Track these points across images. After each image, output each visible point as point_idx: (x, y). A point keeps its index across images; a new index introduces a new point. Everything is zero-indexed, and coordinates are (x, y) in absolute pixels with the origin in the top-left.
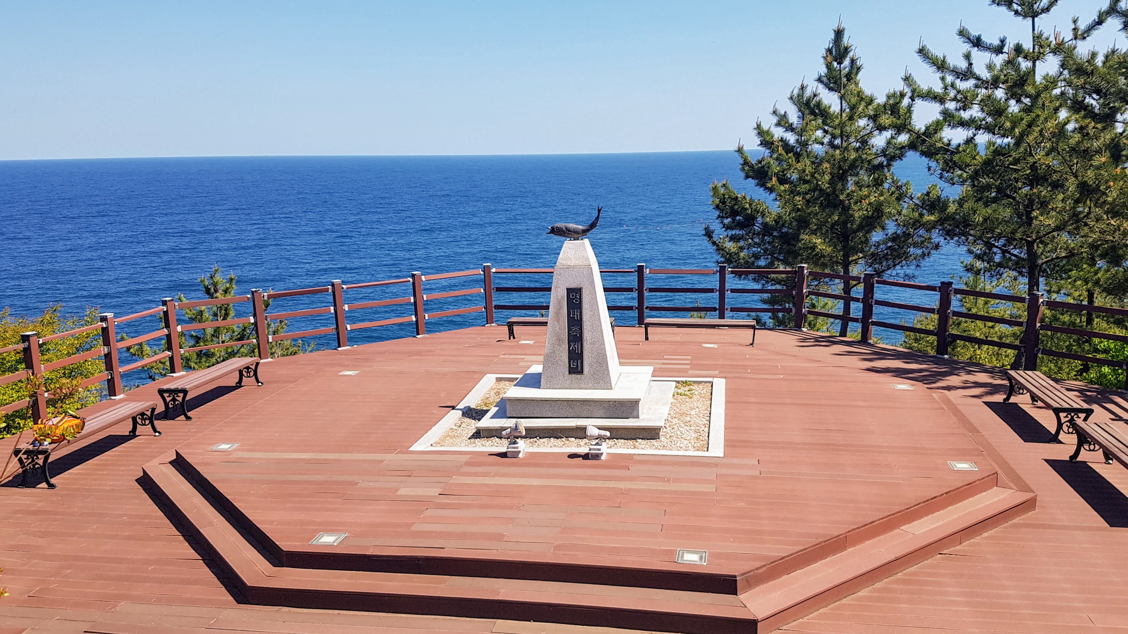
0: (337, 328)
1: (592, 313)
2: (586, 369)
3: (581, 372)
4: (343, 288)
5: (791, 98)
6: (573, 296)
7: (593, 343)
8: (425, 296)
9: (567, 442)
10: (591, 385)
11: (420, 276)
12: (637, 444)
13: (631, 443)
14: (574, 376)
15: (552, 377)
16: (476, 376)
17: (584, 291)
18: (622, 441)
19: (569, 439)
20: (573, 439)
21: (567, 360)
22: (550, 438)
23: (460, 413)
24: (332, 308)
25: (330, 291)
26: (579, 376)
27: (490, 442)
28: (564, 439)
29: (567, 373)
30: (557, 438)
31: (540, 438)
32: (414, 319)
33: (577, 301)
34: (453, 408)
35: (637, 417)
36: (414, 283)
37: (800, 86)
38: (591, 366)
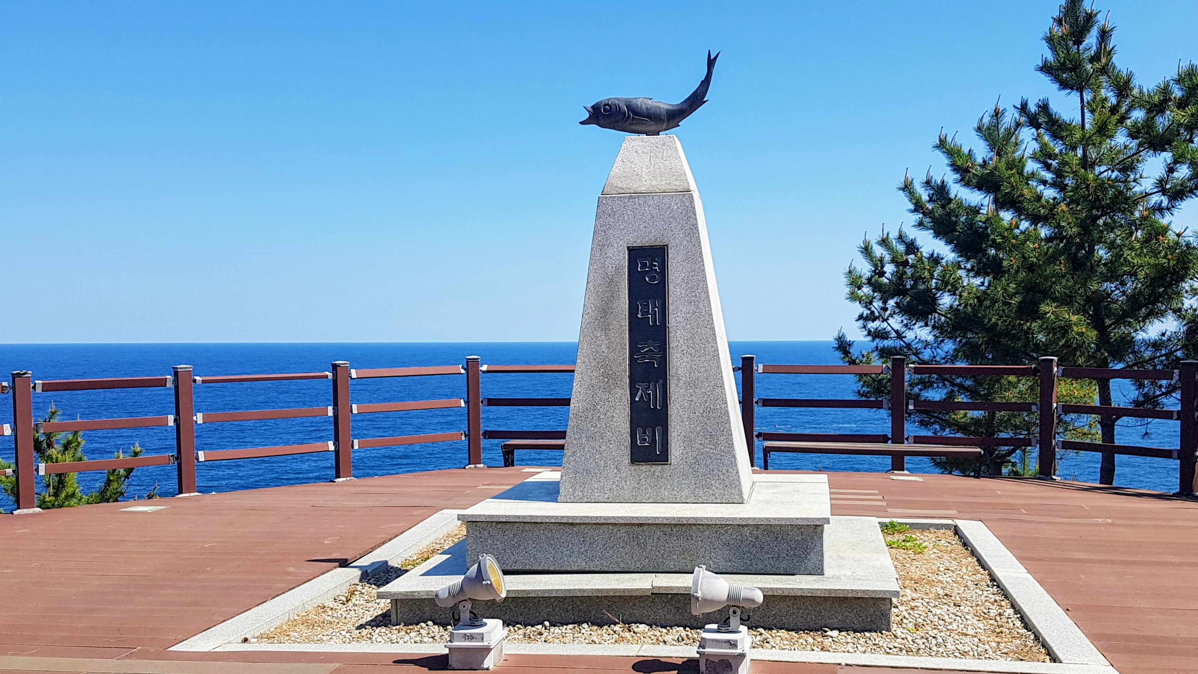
0: (178, 458)
1: (692, 308)
2: (676, 450)
3: (663, 458)
4: (195, 381)
5: (979, 129)
6: (644, 265)
7: (693, 384)
8: (354, 407)
9: (627, 635)
10: (686, 492)
11: (347, 370)
12: (827, 642)
13: (810, 640)
14: (644, 468)
15: (588, 472)
16: (416, 512)
17: (672, 253)
18: (783, 633)
19: (634, 626)
20: (643, 627)
21: (626, 428)
22: (580, 623)
23: (358, 573)
24: (171, 418)
25: (170, 384)
26: (657, 469)
27: (413, 634)
28: (617, 628)
29: (627, 460)
30: (600, 626)
31: (552, 625)
32: (331, 446)
33: (653, 278)
34: (344, 563)
35: (819, 571)
36: (335, 381)
37: (992, 113)
38: (688, 441)
